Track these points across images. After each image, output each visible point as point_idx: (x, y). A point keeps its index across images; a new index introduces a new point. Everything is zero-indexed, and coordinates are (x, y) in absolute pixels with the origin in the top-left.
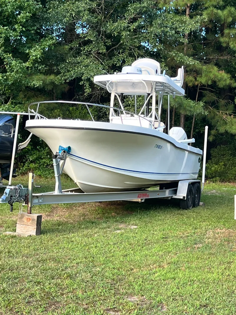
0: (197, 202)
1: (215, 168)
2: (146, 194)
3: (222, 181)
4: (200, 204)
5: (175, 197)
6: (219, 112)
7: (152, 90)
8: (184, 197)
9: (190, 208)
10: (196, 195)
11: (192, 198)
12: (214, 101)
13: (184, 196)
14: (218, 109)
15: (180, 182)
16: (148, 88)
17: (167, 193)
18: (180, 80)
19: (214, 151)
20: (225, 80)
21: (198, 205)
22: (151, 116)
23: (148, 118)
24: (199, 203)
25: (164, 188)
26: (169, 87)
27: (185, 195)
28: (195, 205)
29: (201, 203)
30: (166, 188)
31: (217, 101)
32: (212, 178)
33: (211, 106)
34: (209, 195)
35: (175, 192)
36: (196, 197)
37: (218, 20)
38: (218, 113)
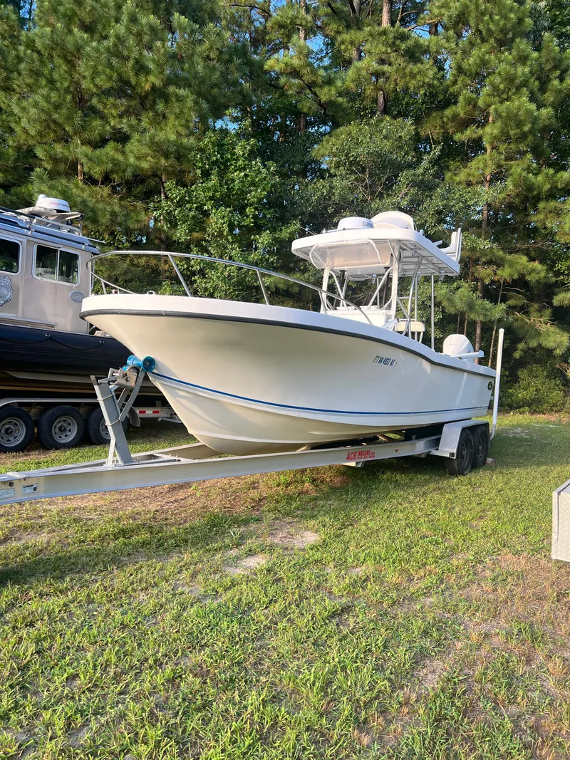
0: (482, 459)
1: (523, 395)
2: (368, 452)
3: (533, 412)
4: (487, 462)
5: (435, 453)
6: (530, 320)
7: (392, 261)
8: (452, 454)
9: (466, 472)
10: (480, 447)
11: (471, 453)
12: (524, 305)
13: (452, 451)
14: (528, 316)
15: (446, 425)
16: (380, 254)
17: (419, 447)
18: (453, 251)
19: (522, 371)
20: (539, 273)
21: (484, 463)
22: (389, 307)
23: (383, 311)
24: (486, 460)
25: (414, 437)
26: (430, 259)
27: (455, 451)
28: (475, 464)
29: (489, 460)
30: (417, 438)
31: (527, 306)
32: (520, 407)
33: (519, 312)
34: (511, 436)
35: (436, 443)
36: (478, 450)
37: (530, 188)
38: (528, 321)
